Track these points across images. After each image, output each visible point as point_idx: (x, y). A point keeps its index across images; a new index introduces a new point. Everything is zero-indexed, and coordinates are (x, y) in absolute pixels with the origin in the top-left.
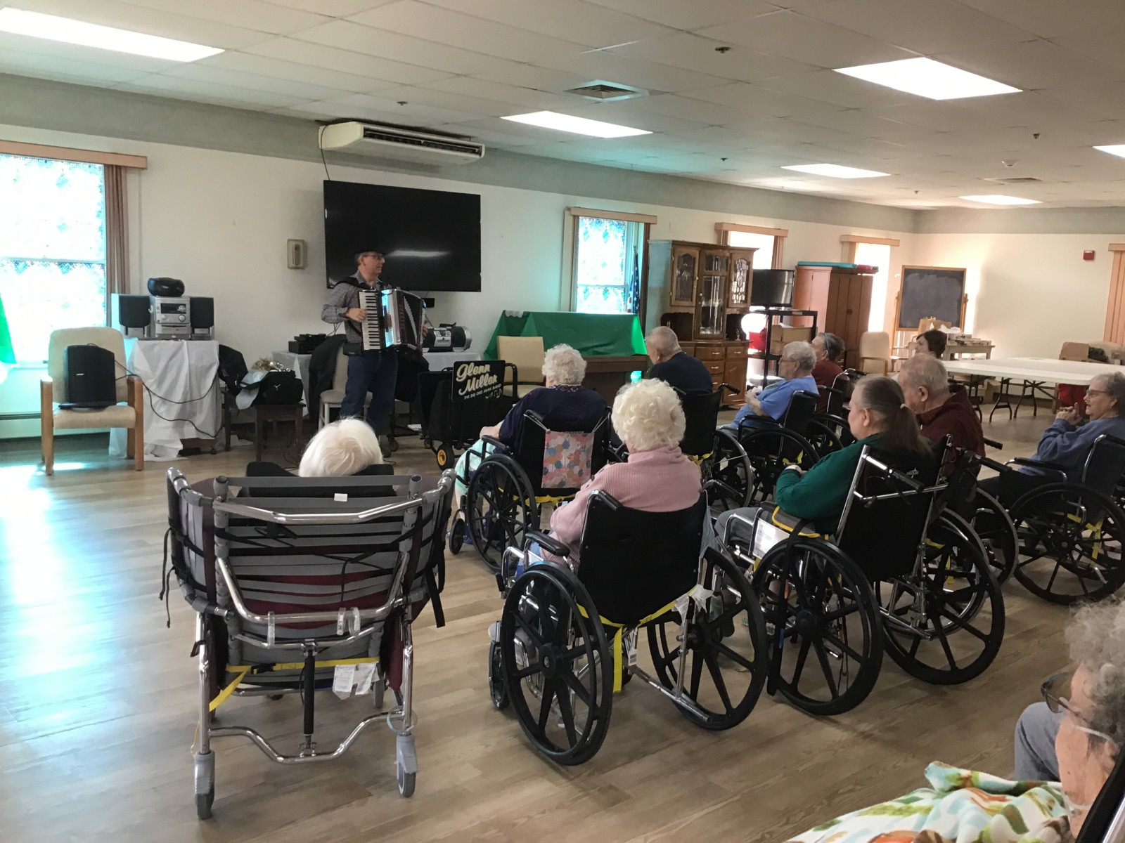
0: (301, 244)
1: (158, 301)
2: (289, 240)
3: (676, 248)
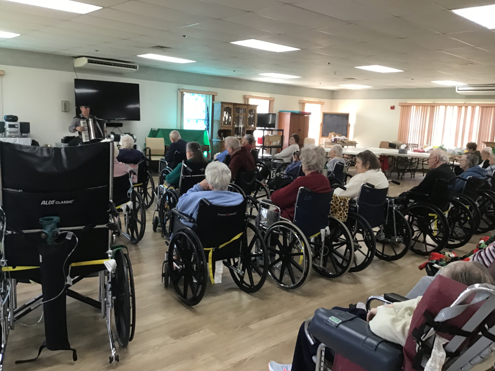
0: (67, 103)
1: (7, 123)
2: (62, 101)
3: (223, 105)
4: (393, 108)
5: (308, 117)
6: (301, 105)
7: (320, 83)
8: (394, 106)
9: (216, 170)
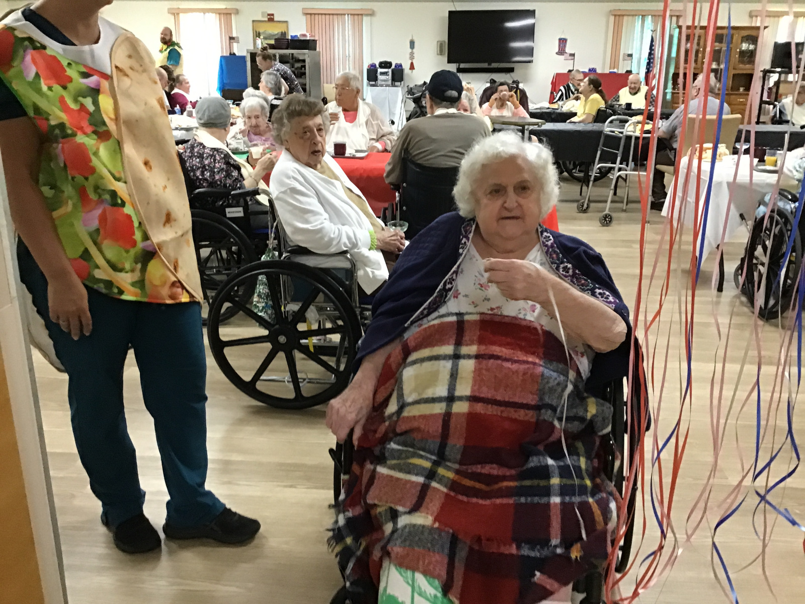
0: (443, 43)
2: (438, 42)
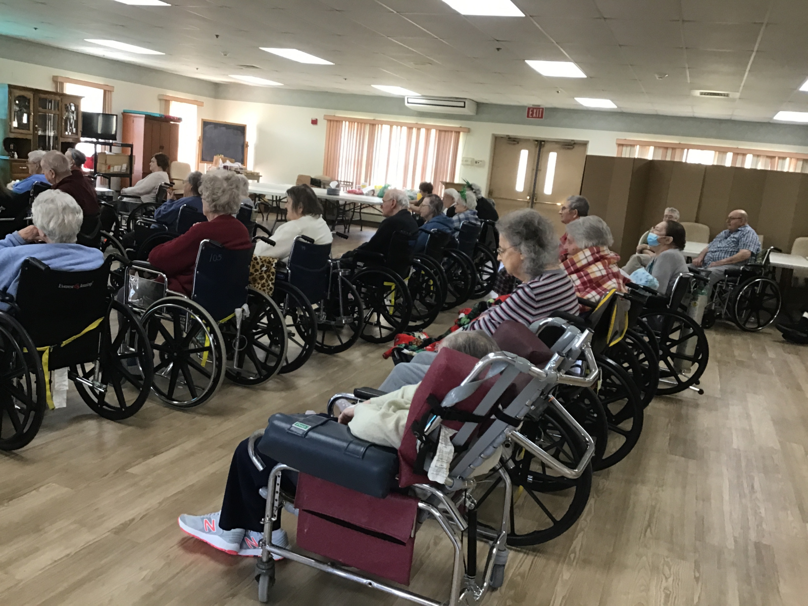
3: (12, 89)
4: (314, 122)
5: (177, 126)
6: (163, 102)
7: (197, 69)
8: (317, 120)
9: (51, 206)
